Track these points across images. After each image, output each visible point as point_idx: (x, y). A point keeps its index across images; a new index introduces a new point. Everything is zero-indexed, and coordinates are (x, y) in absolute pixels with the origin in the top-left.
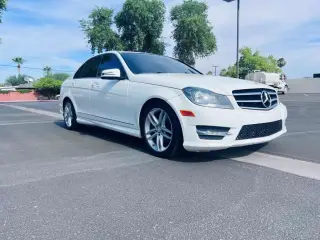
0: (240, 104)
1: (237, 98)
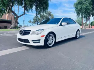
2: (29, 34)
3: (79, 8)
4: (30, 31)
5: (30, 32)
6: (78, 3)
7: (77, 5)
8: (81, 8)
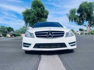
0: (37, 36)
1: (36, 34)
2: (63, 36)
3: (27, 17)
4: (64, 32)
5: (64, 34)
6: (27, 13)
7: (25, 14)
8: (29, 17)
